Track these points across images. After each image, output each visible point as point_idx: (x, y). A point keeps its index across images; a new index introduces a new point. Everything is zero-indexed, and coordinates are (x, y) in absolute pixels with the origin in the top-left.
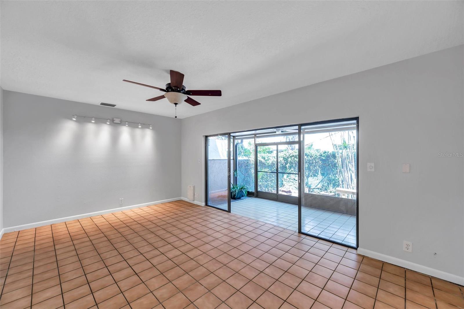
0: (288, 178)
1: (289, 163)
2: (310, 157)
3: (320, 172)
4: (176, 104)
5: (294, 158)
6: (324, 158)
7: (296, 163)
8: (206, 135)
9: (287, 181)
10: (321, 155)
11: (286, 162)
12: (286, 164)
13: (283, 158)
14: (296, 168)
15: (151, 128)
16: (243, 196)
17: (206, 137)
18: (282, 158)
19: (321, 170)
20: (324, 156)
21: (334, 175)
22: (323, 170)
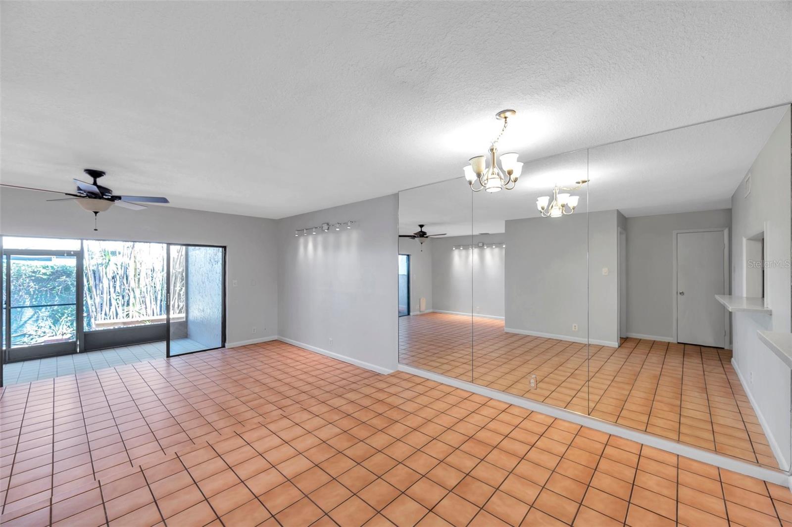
4: (96, 213)
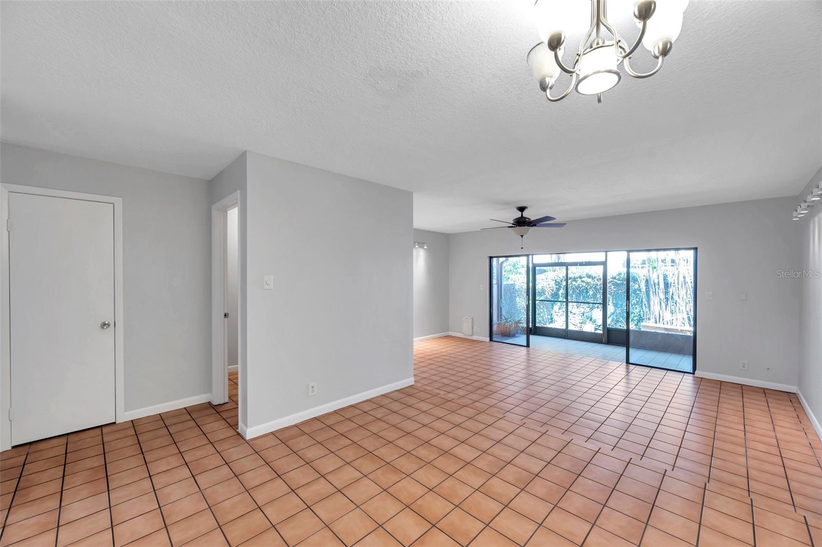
0: (560, 311)
1: (562, 289)
2: (597, 280)
3: (611, 301)
4: (522, 236)
5: (572, 281)
6: (618, 282)
7: (573, 288)
8: (491, 256)
9: (559, 315)
10: (615, 278)
11: (558, 287)
12: (558, 289)
13: (555, 280)
14: (574, 296)
15: (425, 247)
16: (517, 333)
17: (491, 258)
18: (554, 282)
19: (613, 299)
20: (619, 280)
21: (634, 306)
22: (616, 299)
